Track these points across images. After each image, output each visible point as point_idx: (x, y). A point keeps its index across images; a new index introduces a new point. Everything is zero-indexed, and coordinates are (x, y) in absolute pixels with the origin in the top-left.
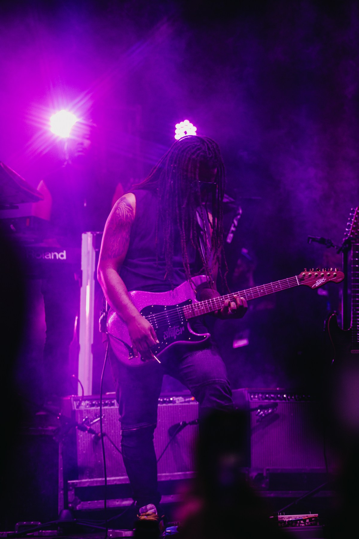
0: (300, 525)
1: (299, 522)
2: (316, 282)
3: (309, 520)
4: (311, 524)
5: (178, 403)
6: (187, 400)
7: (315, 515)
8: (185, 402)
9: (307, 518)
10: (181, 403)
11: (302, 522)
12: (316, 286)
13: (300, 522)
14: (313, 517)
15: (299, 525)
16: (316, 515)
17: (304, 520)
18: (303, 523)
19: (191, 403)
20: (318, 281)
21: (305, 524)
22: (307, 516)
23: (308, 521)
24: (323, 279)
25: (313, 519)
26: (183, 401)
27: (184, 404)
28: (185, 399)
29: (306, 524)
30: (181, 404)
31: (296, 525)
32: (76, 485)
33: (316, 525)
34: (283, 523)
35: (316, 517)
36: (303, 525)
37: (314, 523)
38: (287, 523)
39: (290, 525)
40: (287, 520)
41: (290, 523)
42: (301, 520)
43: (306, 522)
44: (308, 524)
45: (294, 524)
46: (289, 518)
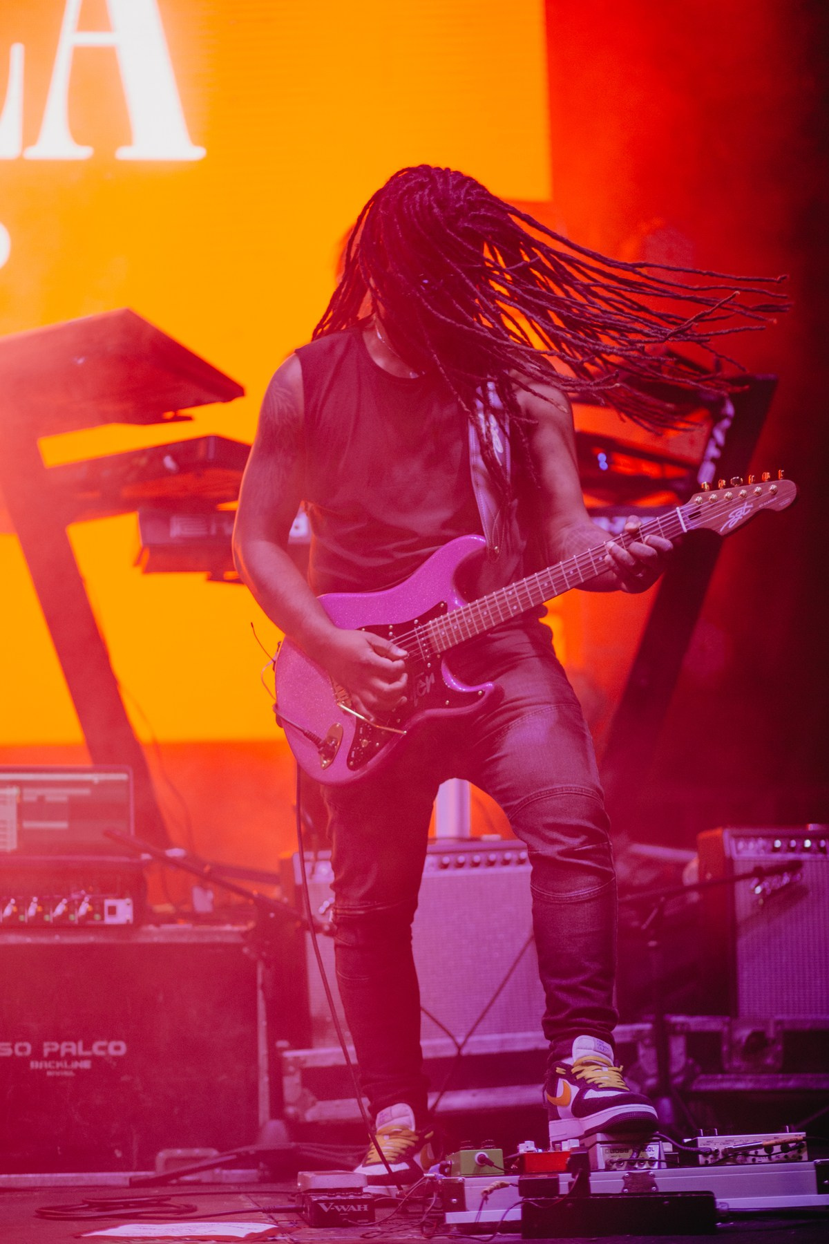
0: (758, 1160)
1: (752, 1152)
2: (730, 516)
3: (782, 1148)
4: (786, 1157)
7: (796, 1135)
9: (772, 1142)
11: (761, 1152)
12: (730, 526)
13: (756, 1152)
14: (792, 1142)
15: (754, 1160)
16: (800, 1135)
17: (769, 1149)
18: (765, 1156)
20: (734, 514)
21: (770, 1158)
22: (776, 1138)
23: (777, 1149)
24: (746, 506)
25: (791, 1145)
29: (774, 1157)
31: (746, 1160)
32: (304, 1062)
33: (799, 1159)
34: (711, 1156)
35: (801, 1141)
36: (765, 1160)
37: (793, 1156)
38: (720, 1156)
39: (728, 1161)
40: (721, 1148)
41: (730, 1156)
42: (760, 1147)
43: (773, 1152)
44: (778, 1157)
45: (739, 1158)
46: (727, 1142)
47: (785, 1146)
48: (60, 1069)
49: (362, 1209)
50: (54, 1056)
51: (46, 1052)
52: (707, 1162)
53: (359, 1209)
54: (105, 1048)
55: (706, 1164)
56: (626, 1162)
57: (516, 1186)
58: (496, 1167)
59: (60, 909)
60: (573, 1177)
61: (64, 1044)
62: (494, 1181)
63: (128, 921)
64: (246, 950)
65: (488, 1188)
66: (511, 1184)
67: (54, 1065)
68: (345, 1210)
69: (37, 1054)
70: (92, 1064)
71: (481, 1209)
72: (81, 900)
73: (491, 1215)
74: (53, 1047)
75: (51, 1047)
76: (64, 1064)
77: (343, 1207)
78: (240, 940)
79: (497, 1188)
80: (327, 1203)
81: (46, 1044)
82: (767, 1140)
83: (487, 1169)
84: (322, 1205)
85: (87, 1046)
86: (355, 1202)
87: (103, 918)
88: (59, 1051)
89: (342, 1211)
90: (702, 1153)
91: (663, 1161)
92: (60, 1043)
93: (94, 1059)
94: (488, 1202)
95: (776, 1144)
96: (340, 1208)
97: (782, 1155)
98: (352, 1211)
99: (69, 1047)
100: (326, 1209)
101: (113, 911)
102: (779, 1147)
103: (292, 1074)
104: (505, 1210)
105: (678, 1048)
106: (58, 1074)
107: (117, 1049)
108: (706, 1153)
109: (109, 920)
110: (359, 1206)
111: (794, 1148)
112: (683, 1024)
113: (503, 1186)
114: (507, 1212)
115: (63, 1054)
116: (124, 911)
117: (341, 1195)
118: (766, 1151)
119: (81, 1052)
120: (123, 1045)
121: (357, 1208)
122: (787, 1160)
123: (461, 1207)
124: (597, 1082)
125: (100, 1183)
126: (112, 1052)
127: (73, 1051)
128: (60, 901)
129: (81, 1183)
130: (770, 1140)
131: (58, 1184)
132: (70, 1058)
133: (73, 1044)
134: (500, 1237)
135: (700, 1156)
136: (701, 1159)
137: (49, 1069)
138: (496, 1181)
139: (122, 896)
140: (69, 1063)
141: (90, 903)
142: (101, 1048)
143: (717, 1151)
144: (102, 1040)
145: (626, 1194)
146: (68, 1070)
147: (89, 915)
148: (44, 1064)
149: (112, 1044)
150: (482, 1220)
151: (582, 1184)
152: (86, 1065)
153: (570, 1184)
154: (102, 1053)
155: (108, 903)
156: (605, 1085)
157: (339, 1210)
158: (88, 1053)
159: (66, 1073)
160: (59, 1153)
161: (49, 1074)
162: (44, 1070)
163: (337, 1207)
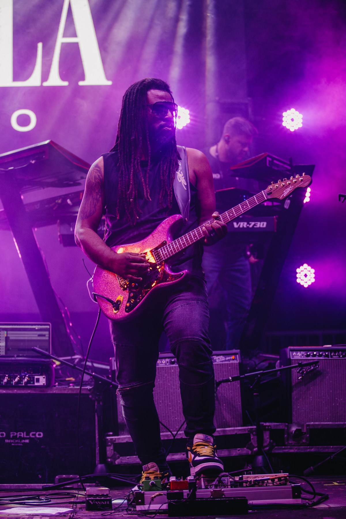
0: (268, 484)
1: (266, 482)
3: (278, 480)
4: (280, 483)
5: (218, 362)
6: (227, 358)
7: (284, 475)
8: (225, 361)
9: (274, 477)
10: (221, 361)
11: (270, 481)
13: (268, 482)
14: (282, 477)
15: (266, 485)
16: (286, 475)
17: (273, 480)
18: (271, 483)
19: (231, 362)
21: (273, 484)
22: (276, 476)
23: (276, 480)
25: (282, 478)
26: (224, 359)
27: (224, 363)
28: (226, 358)
29: (275, 483)
30: (221, 363)
31: (263, 485)
32: (115, 441)
33: (286, 484)
34: (248, 483)
35: (286, 477)
36: (271, 485)
37: (283, 483)
38: (252, 483)
39: (256, 485)
40: (253, 480)
41: (257, 483)
42: (269, 479)
43: (275, 481)
44: (277, 483)
45: (260, 484)
46: (255, 477)
47: (279, 479)
48: (17, 443)
49: (107, 503)
50: (15, 438)
51: (12, 435)
52: (247, 485)
53: (105, 503)
54: (35, 435)
55: (247, 486)
56: (214, 486)
57: (166, 495)
58: (157, 487)
59: (16, 380)
60: (190, 491)
61: (19, 433)
62: (156, 493)
63: (44, 384)
64: (90, 396)
65: (153, 496)
66: (164, 494)
67: (15, 441)
68: (100, 503)
69: (8, 437)
70: (29, 441)
71: (150, 504)
72: (25, 376)
73: (155, 507)
74: (15, 434)
75: (13, 434)
76: (18, 441)
77: (99, 502)
78: (88, 392)
79: (157, 495)
80: (92, 500)
81: (11, 433)
82: (272, 477)
83: (154, 488)
84: (90, 501)
85: (28, 434)
86: (104, 500)
87: (34, 383)
88: (17, 435)
89: (98, 503)
90: (244, 482)
91: (229, 485)
92: (17, 433)
93: (30, 439)
94: (154, 501)
95: (276, 478)
96: (97, 502)
97: (278, 483)
98: (102, 504)
99: (21, 434)
100: (92, 503)
101: (38, 380)
102: (277, 479)
103: (110, 446)
104: (161, 505)
105: (266, 436)
106: (16, 445)
107: (40, 435)
108: (246, 482)
109: (36, 384)
110: (105, 502)
111: (283, 480)
112: (268, 426)
113: (160, 495)
114: (161, 506)
115: (18, 437)
116: (42, 381)
117: (99, 498)
118: (271, 481)
119: (25, 436)
120: (42, 434)
121: (104, 503)
122: (280, 484)
123: (143, 503)
124: (200, 453)
125: (33, 488)
126: (37, 436)
127: (22, 435)
128: (17, 376)
129: (25, 488)
130: (273, 476)
131: (16, 488)
132: (21, 438)
133: (22, 433)
134: (158, 516)
135: (244, 483)
136: (244, 484)
137: (13, 443)
138: (157, 493)
139: (41, 375)
140: (21, 441)
141: (29, 377)
142: (33, 435)
143: (251, 481)
144: (34, 432)
145: (212, 498)
146: (20, 443)
147: (28, 382)
148: (10, 441)
149: (37, 433)
150: (151, 508)
151: (194, 494)
152: (27, 441)
153: (188, 495)
154: (33, 437)
155: (36, 377)
156: (202, 454)
157: (97, 503)
158: (28, 437)
159: (19, 444)
160: (17, 476)
161: (12, 444)
162: (11, 443)
163: (96, 502)
